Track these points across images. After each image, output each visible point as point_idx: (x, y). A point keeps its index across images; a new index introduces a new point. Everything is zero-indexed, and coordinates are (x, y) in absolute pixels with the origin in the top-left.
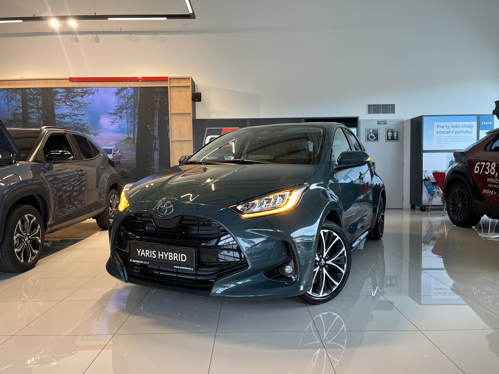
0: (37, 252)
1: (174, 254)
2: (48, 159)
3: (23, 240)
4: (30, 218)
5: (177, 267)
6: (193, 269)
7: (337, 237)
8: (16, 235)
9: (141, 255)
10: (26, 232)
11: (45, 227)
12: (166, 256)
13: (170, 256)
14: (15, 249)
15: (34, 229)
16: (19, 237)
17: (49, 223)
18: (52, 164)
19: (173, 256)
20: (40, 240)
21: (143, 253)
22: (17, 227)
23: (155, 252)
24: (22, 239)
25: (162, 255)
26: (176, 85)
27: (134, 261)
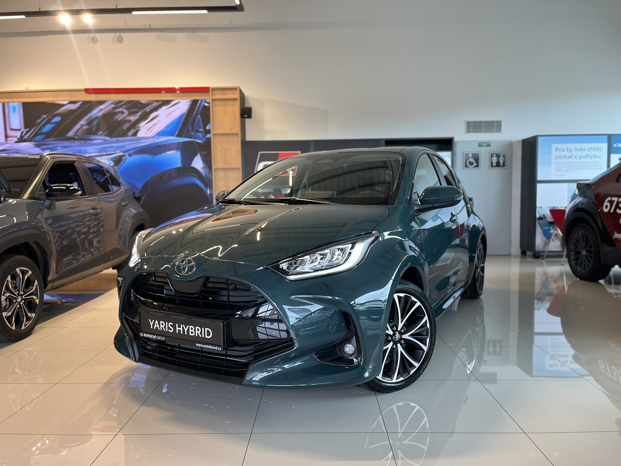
0: (33, 315)
1: (197, 328)
2: (48, 195)
3: (15, 301)
4: (24, 273)
5: (200, 345)
6: (221, 348)
7: (417, 302)
8: (5, 295)
9: (155, 328)
10: (18, 291)
11: (44, 283)
12: (186, 330)
13: (190, 331)
14: (3, 313)
15: (30, 286)
16: (8, 297)
17: (50, 278)
18: (54, 201)
19: (195, 331)
20: (38, 300)
21: (157, 325)
22: (6, 285)
23: (172, 324)
24: (13, 299)
25: (181, 329)
26: (220, 97)
27: (145, 336)
